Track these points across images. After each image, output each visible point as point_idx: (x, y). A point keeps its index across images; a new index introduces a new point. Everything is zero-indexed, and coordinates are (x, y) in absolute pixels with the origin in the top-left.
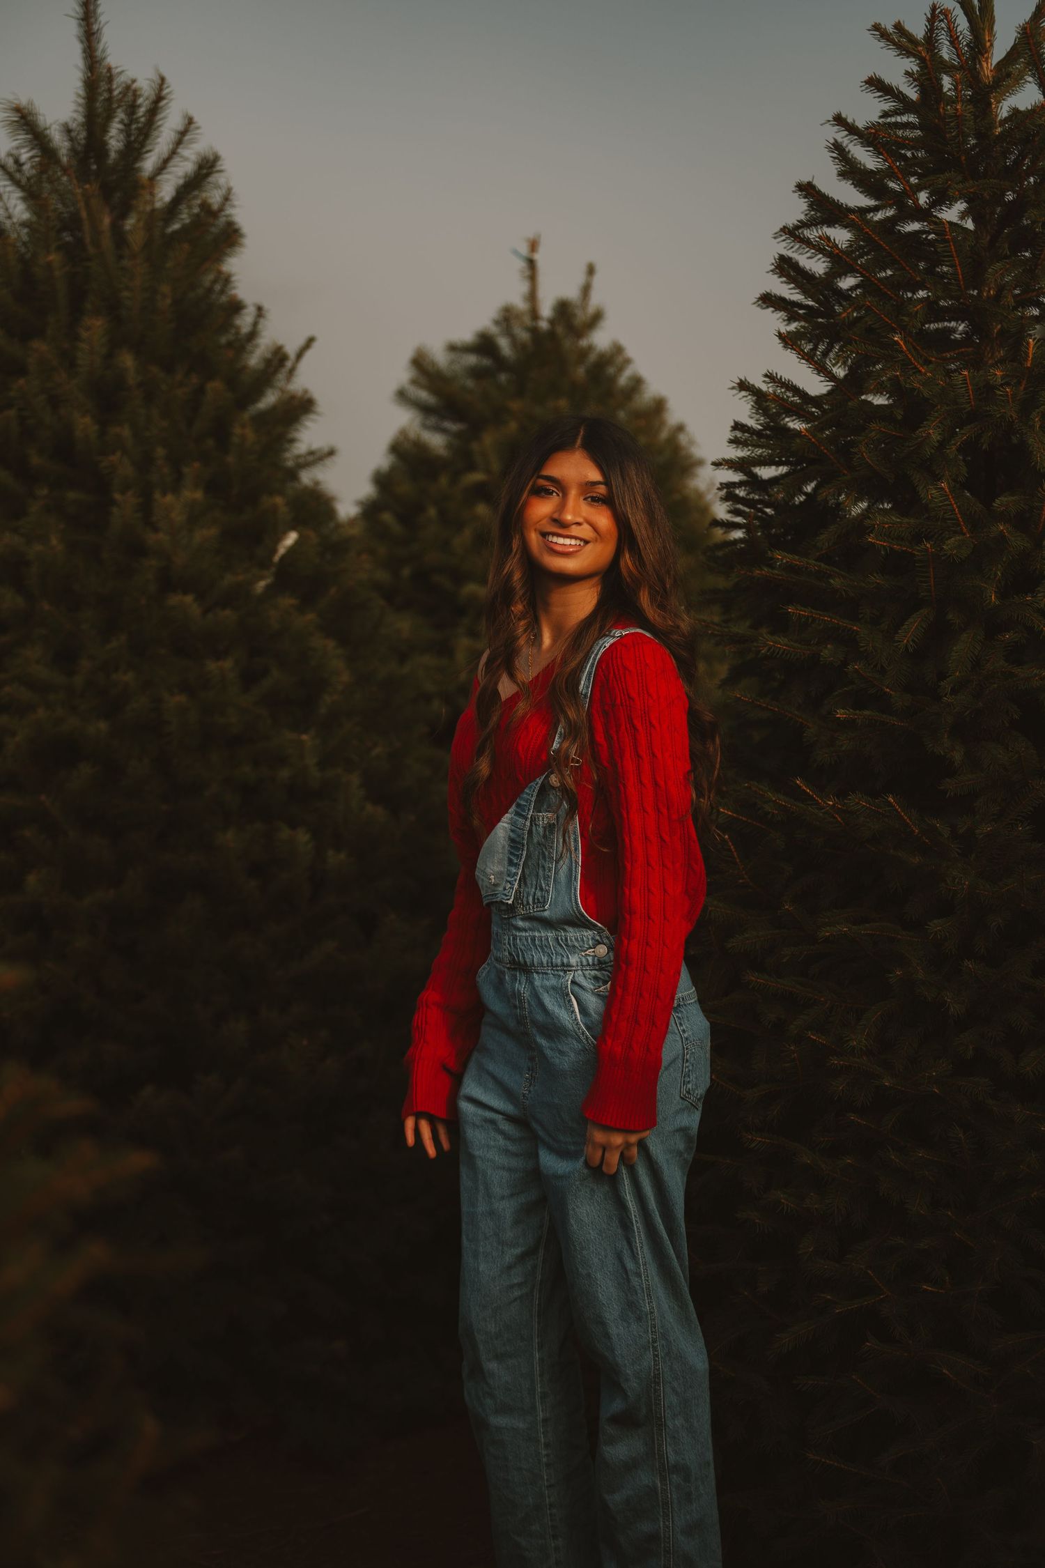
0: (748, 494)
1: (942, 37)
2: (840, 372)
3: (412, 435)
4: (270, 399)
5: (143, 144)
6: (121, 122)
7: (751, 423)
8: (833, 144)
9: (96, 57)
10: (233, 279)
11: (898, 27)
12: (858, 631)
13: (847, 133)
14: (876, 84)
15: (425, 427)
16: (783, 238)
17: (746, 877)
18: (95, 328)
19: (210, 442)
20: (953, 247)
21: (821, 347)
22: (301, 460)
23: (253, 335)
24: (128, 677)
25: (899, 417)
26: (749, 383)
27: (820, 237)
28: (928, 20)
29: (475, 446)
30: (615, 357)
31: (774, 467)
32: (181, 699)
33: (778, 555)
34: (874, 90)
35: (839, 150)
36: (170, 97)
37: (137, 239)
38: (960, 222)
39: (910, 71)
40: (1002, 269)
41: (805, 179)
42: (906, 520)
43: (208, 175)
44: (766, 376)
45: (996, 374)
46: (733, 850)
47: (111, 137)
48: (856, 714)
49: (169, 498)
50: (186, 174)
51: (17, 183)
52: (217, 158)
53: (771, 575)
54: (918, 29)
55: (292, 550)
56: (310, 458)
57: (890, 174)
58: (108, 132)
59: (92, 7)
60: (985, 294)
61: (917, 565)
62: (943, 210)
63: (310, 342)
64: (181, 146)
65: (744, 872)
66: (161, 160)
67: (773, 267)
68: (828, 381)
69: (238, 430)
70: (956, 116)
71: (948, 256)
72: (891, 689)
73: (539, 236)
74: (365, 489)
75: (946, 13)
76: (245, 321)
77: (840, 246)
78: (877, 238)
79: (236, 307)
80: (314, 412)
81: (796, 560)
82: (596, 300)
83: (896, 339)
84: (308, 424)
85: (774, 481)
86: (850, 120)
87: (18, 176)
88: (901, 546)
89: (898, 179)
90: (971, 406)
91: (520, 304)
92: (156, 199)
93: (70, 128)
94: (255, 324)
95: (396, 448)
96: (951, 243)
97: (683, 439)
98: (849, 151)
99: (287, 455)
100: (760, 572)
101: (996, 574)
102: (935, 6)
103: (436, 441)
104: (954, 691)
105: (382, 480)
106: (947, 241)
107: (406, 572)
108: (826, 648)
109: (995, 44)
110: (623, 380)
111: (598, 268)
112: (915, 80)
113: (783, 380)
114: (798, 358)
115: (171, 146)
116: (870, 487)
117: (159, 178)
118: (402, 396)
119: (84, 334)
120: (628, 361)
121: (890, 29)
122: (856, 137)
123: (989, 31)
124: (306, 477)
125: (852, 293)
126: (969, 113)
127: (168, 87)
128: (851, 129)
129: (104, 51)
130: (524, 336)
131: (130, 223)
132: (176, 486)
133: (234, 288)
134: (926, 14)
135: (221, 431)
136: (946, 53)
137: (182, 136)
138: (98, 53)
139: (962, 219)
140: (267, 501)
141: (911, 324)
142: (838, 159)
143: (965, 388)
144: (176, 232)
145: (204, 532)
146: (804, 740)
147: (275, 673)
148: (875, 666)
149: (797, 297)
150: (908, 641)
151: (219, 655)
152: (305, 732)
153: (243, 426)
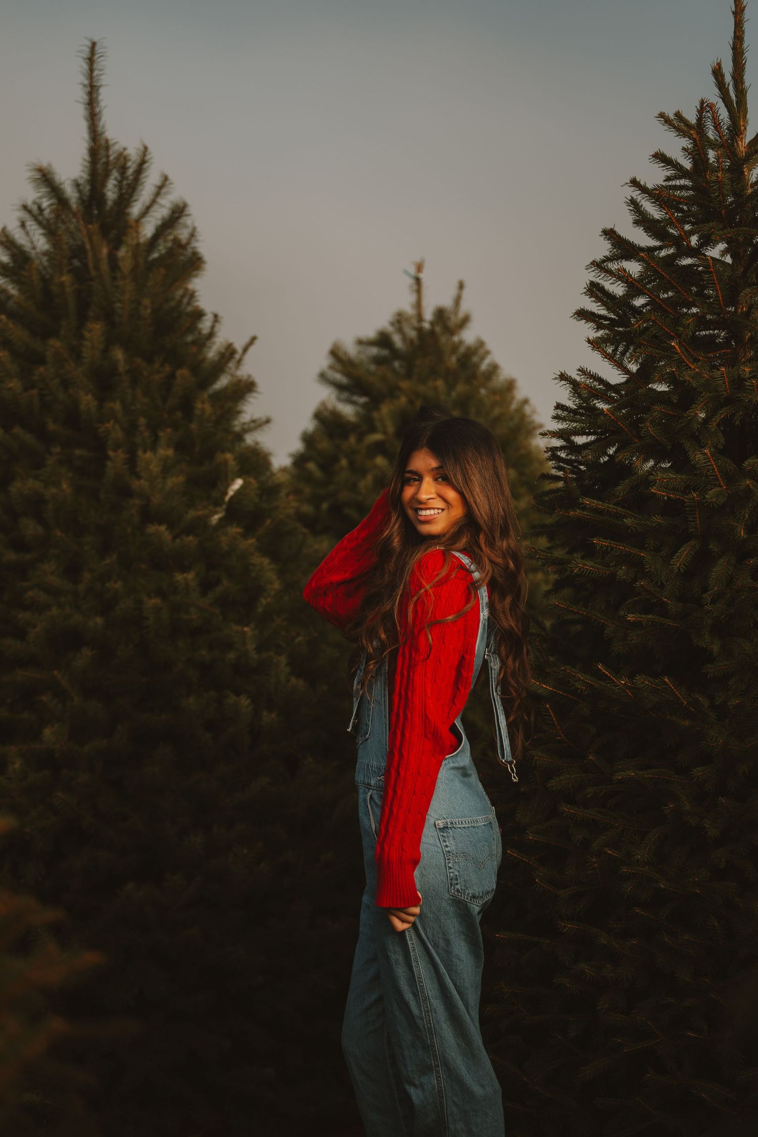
0: (567, 455)
1: (708, 123)
2: (634, 368)
3: (330, 406)
4: (223, 382)
5: (131, 195)
6: (116, 179)
7: (570, 404)
8: (630, 201)
9: (98, 132)
10: (197, 294)
11: (678, 115)
12: (645, 557)
13: (640, 192)
14: (661, 158)
15: (339, 399)
16: (593, 269)
17: (562, 735)
18: (95, 330)
19: (179, 414)
20: (715, 277)
21: (621, 349)
22: (246, 427)
23: (211, 335)
24: (118, 585)
25: (675, 401)
26: (567, 375)
27: (619, 270)
28: (698, 111)
29: (375, 415)
30: (478, 349)
31: (585, 437)
32: (156, 601)
33: (587, 501)
34: (659, 161)
35: (634, 204)
36: (151, 161)
37: (126, 265)
38: (720, 258)
39: (686, 147)
40: (751, 293)
41: (609, 227)
42: (679, 476)
43: (179, 218)
44: (579, 370)
45: (745, 370)
46: (553, 716)
47: (109, 190)
48: (641, 618)
49: (149, 454)
50: (163, 218)
51: (40, 223)
52: (185, 206)
53: (582, 516)
54: (691, 117)
55: (238, 493)
56: (252, 425)
57: (670, 222)
58: (106, 186)
59: (95, 95)
60: (739, 310)
61: (687, 509)
62: (708, 249)
63: (254, 339)
64: (159, 197)
65: (561, 732)
66: (145, 207)
67: (585, 290)
68: (624, 374)
69: (199, 405)
70: (718, 182)
71: (712, 284)
72: (668, 599)
73: (424, 261)
74: (297, 446)
75: (711, 106)
76: (205, 325)
77: (633, 276)
78: (660, 270)
79: (199, 314)
80: (255, 392)
81: (599, 504)
82: (464, 307)
83: (673, 344)
84: (251, 400)
85: (586, 446)
86: (642, 183)
87: (40, 218)
88: (675, 495)
89: (676, 227)
90: (727, 393)
91: (410, 310)
92: (141, 236)
93: (79, 183)
94: (213, 327)
95: (318, 416)
96: (714, 274)
97: (527, 409)
98: (642, 206)
99: (236, 423)
100: (574, 513)
101: (744, 516)
102: (703, 101)
103: (348, 411)
104: (713, 601)
105: (308, 439)
106: (711, 273)
107: (325, 506)
108: (621, 568)
109: (748, 128)
110: (484, 367)
111: (466, 284)
112: (689, 154)
113: (592, 373)
114: (602, 357)
115: (152, 197)
116: (654, 451)
117: (143, 220)
118: (323, 377)
119: (87, 335)
120: (488, 353)
121: (672, 117)
122: (647, 195)
123: (743, 119)
124: (249, 439)
125: (643, 309)
126: (727, 179)
127: (149, 154)
128: (644, 190)
129: (103, 127)
130: (412, 334)
131: (122, 252)
132: (153, 446)
133: (197, 301)
134: (696, 107)
135: (187, 406)
136: (711, 134)
137: (160, 189)
138: (99, 129)
139: (722, 255)
140: (220, 457)
141: (684, 333)
142: (634, 211)
143: (723, 380)
144: (155, 260)
145: (174, 479)
146: (605, 636)
147: (225, 582)
148: (657, 582)
149: (603, 312)
150: (680, 564)
151: (184, 569)
152: (247, 625)
153: (203, 402)
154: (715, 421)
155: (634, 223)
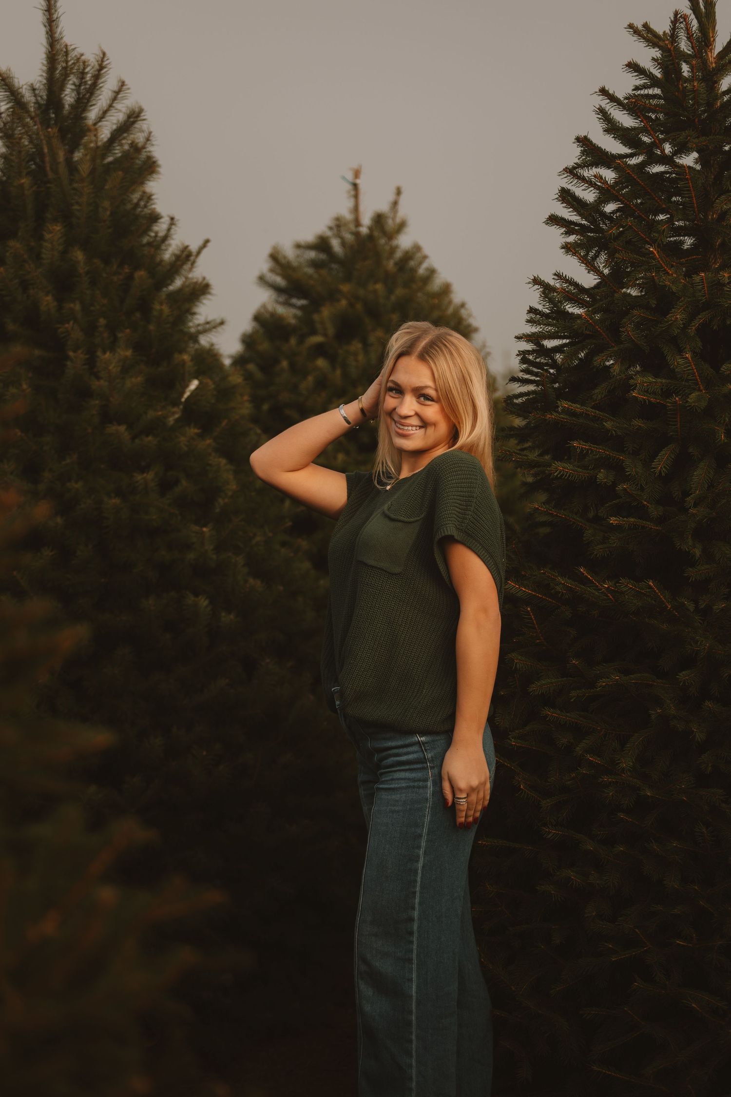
0: (535, 359)
1: (681, 34)
2: (606, 271)
3: (270, 308)
5: (89, 100)
6: (74, 84)
7: (540, 308)
8: (598, 109)
9: (55, 37)
10: (153, 197)
11: (646, 26)
12: (624, 460)
13: (608, 101)
14: (633, 67)
15: (277, 302)
16: (565, 175)
17: (541, 638)
19: (138, 315)
20: (690, 184)
21: (591, 254)
22: (200, 328)
23: (165, 238)
24: (79, 485)
25: (654, 306)
26: (540, 279)
27: (595, 176)
28: (672, 22)
29: (316, 317)
30: (413, 254)
31: (557, 340)
32: (116, 501)
33: (565, 404)
34: (632, 71)
35: (603, 113)
36: (109, 66)
37: (85, 169)
38: (694, 166)
39: (656, 58)
40: (726, 200)
41: (582, 134)
42: (659, 380)
43: (134, 123)
44: (555, 274)
45: (725, 276)
46: (532, 617)
47: (66, 95)
48: (624, 521)
49: (108, 355)
50: (118, 121)
52: (141, 111)
53: (559, 419)
55: (194, 393)
56: (207, 326)
57: (643, 130)
58: (64, 91)
60: (710, 217)
61: (668, 413)
62: (682, 157)
63: (207, 241)
64: (116, 102)
65: (540, 635)
66: (101, 112)
67: (557, 196)
68: (597, 277)
69: (157, 306)
70: (694, 91)
71: (688, 191)
72: (648, 502)
73: (360, 166)
74: (237, 347)
75: (685, 17)
76: (161, 227)
77: (609, 183)
78: (635, 177)
79: (155, 218)
80: (209, 293)
81: (577, 407)
82: (401, 213)
83: (651, 250)
84: (205, 301)
85: (556, 349)
86: (611, 92)
88: (656, 399)
89: (650, 134)
90: (706, 298)
91: (348, 216)
92: (99, 140)
93: (35, 87)
94: (169, 230)
95: (257, 318)
96: (690, 182)
97: (463, 312)
98: (610, 114)
99: (191, 324)
100: (551, 416)
101: (725, 420)
102: (677, 13)
103: (287, 313)
104: (696, 505)
105: (248, 341)
106: (687, 180)
107: (265, 407)
108: (600, 472)
109: (717, 39)
110: (421, 271)
111: (403, 190)
112: (659, 64)
113: (567, 278)
114: (579, 262)
115: (108, 102)
116: (628, 357)
117: (100, 124)
118: (262, 279)
119: (48, 236)
120: (425, 257)
121: (640, 27)
122: (616, 104)
123: (712, 30)
124: (204, 341)
125: (613, 215)
126: (703, 88)
127: (108, 59)
128: (612, 98)
129: (61, 33)
130: (348, 237)
131: (77, 155)
132: (112, 347)
133: (154, 204)
134: (670, 18)
135: (144, 306)
136: (684, 45)
137: (116, 94)
138: (57, 35)
139: (696, 163)
140: (178, 358)
141: (659, 239)
142: (602, 119)
143: (702, 285)
144: (111, 163)
145: (133, 380)
146: (585, 539)
147: (184, 483)
148: (637, 485)
149: (574, 217)
150: (661, 468)
151: (143, 470)
152: (205, 526)
153: (161, 304)
154: (694, 326)
155: (605, 131)
